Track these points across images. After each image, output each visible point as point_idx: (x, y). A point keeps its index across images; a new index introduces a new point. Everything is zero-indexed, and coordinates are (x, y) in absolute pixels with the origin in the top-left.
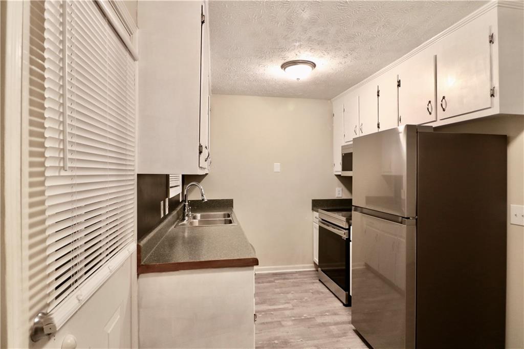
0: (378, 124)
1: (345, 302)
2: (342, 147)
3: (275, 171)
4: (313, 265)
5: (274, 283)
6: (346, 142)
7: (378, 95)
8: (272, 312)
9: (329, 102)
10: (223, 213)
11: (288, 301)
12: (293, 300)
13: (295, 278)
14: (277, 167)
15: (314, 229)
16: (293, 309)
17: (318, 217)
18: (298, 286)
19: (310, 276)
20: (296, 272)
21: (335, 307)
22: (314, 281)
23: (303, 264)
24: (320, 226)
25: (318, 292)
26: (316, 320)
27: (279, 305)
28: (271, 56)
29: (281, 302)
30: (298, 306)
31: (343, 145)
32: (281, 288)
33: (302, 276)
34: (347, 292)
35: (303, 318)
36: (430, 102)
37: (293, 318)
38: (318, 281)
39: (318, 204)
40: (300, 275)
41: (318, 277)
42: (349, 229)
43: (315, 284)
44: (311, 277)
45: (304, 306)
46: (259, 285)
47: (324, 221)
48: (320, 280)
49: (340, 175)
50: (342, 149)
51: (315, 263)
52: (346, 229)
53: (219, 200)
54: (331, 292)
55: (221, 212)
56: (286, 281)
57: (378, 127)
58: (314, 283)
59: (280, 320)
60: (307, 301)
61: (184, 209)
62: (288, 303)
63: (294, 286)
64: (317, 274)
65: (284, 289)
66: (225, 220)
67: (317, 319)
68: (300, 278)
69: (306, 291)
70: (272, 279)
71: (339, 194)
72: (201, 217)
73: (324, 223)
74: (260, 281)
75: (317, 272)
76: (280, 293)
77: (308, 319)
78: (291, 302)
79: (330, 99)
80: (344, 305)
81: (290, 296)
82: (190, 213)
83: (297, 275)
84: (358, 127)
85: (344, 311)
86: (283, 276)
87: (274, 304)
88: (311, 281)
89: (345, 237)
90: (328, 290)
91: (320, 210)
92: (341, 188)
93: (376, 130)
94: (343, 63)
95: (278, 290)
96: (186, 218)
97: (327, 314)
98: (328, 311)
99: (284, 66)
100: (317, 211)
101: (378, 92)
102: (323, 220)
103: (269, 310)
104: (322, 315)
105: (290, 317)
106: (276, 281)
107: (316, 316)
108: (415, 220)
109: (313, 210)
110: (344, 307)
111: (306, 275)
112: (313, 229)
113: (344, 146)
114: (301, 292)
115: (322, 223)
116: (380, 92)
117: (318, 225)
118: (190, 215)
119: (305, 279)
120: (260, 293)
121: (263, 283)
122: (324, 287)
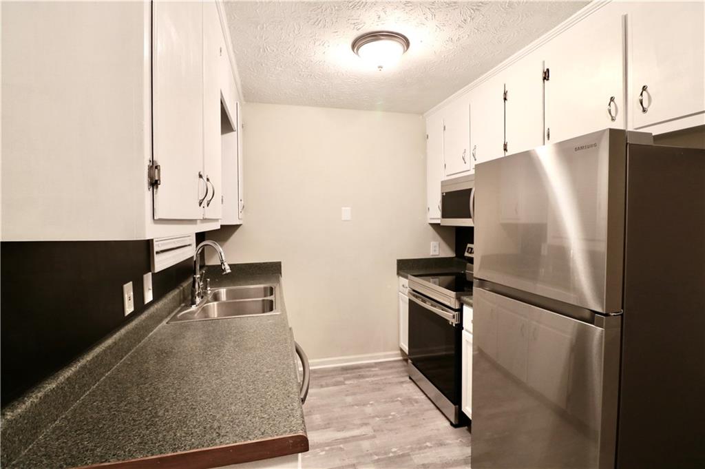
0: (505, 145)
1: (453, 421)
2: (442, 182)
3: (343, 219)
4: (399, 352)
5: (343, 386)
6: (448, 176)
7: (505, 99)
8: (341, 446)
9: (421, 117)
10: (262, 286)
11: (366, 421)
12: (373, 417)
13: (374, 376)
14: (346, 213)
15: (401, 302)
16: (374, 437)
17: (407, 285)
18: (379, 389)
19: (396, 370)
20: (376, 363)
21: (438, 430)
22: (402, 379)
23: (384, 351)
24: (409, 300)
25: (410, 401)
26: (411, 459)
27: (352, 429)
28: (334, 20)
29: (355, 422)
30: (382, 431)
31: (443, 180)
32: (354, 394)
33: (384, 372)
34: (457, 406)
35: (391, 455)
36: (612, 99)
37: (376, 457)
38: (408, 379)
39: (406, 267)
40: (381, 369)
41: (407, 371)
42: (460, 311)
43: (404, 385)
44: (397, 372)
45: (391, 430)
46: (323, 389)
47: (415, 293)
48: (410, 378)
49: (439, 224)
50: (442, 186)
51: (401, 350)
52: (455, 310)
53: (260, 263)
54: (429, 398)
55: (260, 284)
56: (361, 380)
57: (505, 150)
58: (402, 382)
59: (355, 462)
60: (394, 420)
61: (194, 286)
62: (366, 424)
63: (374, 390)
64: (405, 366)
65: (359, 397)
66: (263, 300)
67: (413, 457)
68: (383, 375)
69: (392, 400)
70: (340, 379)
71: (435, 251)
72: (228, 293)
73: (417, 297)
74: (323, 383)
75: (405, 363)
76: (353, 406)
77: (399, 456)
78: (370, 421)
79: (422, 114)
80: (452, 424)
81: (369, 410)
82: (209, 289)
83: (377, 369)
84: (468, 152)
85: (452, 436)
86: (357, 373)
87: (344, 429)
88: (397, 380)
89: (454, 322)
90: (424, 397)
91: (409, 276)
92: (438, 243)
93: (501, 154)
94: (455, 39)
95: (349, 399)
96: (198, 300)
97: (428, 444)
98: (429, 439)
99: (356, 44)
100: (407, 278)
101: (505, 94)
102: (414, 291)
103: (337, 441)
104: (420, 449)
105: (371, 455)
106: (347, 382)
107: (412, 449)
108: (620, 316)
109: (398, 274)
110: (451, 428)
111: (391, 368)
112: (399, 301)
113: (445, 181)
114: (386, 402)
115: (414, 295)
116: (508, 94)
117: (407, 298)
118: (209, 292)
119: (391, 377)
120: (323, 406)
121: (327, 385)
122: (419, 390)
